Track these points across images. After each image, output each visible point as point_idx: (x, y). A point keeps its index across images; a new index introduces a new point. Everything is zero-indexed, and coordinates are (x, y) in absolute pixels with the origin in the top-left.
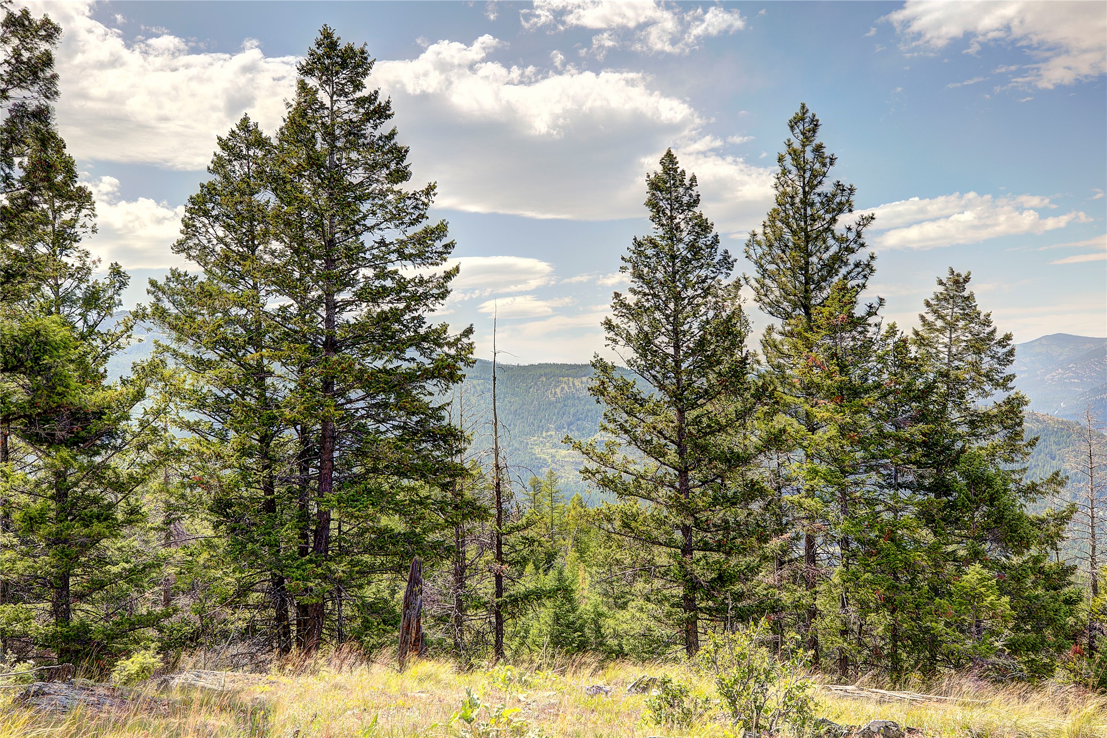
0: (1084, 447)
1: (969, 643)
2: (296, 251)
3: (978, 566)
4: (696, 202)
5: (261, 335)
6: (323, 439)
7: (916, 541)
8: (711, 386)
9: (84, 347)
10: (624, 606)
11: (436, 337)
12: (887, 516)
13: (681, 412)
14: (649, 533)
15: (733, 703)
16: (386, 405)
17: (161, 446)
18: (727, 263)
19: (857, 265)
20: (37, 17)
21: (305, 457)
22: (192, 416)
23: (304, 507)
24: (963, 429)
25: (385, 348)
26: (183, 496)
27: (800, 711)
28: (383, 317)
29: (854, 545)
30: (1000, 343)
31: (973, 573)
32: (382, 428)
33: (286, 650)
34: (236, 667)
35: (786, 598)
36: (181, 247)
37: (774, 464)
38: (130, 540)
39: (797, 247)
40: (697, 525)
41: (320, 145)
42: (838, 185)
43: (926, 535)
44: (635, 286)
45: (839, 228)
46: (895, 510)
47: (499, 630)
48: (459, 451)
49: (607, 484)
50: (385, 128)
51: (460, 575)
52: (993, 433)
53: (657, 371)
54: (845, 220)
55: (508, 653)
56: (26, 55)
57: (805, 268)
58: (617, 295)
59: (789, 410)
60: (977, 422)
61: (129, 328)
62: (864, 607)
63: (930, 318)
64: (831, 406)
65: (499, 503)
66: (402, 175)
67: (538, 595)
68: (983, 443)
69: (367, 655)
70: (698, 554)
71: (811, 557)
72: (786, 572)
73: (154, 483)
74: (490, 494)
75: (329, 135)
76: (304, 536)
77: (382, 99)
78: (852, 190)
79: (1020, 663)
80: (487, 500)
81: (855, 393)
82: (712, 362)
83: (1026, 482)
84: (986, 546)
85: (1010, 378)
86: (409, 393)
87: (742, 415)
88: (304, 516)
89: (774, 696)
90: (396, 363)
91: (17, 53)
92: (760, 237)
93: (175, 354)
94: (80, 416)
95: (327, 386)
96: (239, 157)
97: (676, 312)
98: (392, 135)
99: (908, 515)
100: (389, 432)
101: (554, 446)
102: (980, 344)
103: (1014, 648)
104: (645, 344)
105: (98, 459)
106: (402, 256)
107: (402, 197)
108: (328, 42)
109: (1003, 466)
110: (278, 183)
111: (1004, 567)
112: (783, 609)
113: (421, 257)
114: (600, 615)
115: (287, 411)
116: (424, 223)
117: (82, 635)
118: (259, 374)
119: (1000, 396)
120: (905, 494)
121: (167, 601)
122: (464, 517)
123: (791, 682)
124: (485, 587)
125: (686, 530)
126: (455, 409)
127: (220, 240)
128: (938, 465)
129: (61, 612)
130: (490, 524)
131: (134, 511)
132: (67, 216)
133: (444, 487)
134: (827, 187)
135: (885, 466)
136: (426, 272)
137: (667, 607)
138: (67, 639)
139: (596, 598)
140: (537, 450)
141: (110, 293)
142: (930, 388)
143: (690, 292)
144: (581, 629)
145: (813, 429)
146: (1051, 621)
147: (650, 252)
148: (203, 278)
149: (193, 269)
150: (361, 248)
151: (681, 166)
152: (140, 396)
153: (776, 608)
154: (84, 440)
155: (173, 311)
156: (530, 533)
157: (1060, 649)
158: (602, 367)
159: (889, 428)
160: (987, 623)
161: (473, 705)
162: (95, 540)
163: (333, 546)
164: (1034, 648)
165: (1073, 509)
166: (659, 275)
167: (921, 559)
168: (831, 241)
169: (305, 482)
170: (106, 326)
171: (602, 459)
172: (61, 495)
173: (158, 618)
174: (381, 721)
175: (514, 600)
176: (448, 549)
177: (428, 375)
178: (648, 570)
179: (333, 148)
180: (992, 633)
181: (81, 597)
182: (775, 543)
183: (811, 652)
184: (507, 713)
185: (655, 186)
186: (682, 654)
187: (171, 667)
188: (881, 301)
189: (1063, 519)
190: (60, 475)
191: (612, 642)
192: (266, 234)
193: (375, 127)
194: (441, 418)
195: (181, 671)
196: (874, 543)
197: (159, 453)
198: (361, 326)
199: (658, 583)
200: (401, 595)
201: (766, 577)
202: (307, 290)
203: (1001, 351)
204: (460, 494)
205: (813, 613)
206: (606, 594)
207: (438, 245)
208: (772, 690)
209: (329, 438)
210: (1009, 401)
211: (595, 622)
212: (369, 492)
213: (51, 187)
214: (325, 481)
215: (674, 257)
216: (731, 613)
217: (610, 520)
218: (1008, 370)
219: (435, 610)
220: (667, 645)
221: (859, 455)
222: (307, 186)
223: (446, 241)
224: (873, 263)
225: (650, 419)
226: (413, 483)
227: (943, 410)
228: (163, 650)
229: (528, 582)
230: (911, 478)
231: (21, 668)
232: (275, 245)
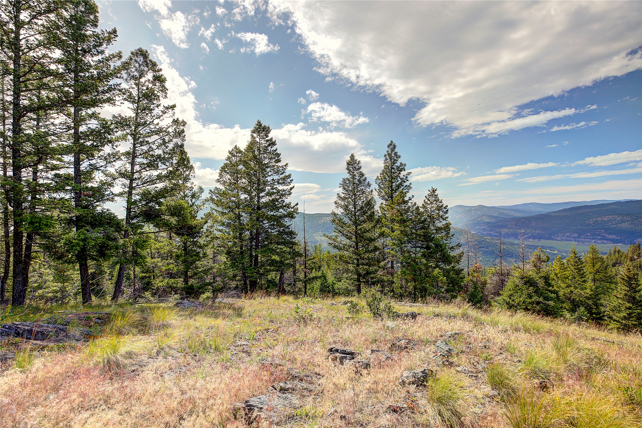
0: (466, 236)
1: (435, 290)
2: (250, 182)
3: (438, 269)
4: (360, 168)
5: (240, 205)
6: (256, 234)
7: (421, 262)
8: (365, 219)
9: (191, 209)
10: (340, 281)
11: (288, 206)
12: (413, 255)
13: (356, 227)
14: (347, 261)
15: (371, 307)
16: (273, 225)
17: (212, 236)
18: (369, 185)
19: (406, 186)
20: (181, 120)
21: (251, 239)
22: (220, 228)
23: (251, 253)
24: (434, 231)
25: (274, 209)
26: (218, 250)
27: (389, 309)
28: (273, 200)
29: (404, 264)
30: (445, 208)
31: (437, 271)
32: (273, 231)
33: (246, 293)
34: (233, 297)
35: (385, 279)
36: (218, 181)
37: (382, 241)
38: (204, 262)
39: (389, 181)
40: (360, 258)
41: (256, 153)
42: (401, 163)
43: (424, 261)
44: (343, 192)
45: (401, 176)
46: (416, 254)
47: (305, 288)
48: (294, 238)
49: (335, 247)
50: (274, 148)
51: (294, 272)
52: (442, 232)
53: (349, 216)
54: (403, 173)
55: (308, 294)
56: (178, 130)
57: (392, 187)
58: (338, 194)
59: (386, 226)
60: (438, 229)
61: (204, 204)
62: (407, 281)
63: (426, 200)
64: (398, 225)
65: (305, 252)
66: (278, 161)
67: (316, 278)
68: (440, 235)
69: (268, 294)
70: (361, 266)
71: (392, 267)
72: (385, 271)
73: (210, 246)
74: (303, 250)
75: (259, 150)
76: (251, 261)
77: (274, 140)
78: (405, 165)
79: (448, 295)
80: (302, 251)
81: (405, 221)
82: (365, 213)
83: (451, 246)
84: (440, 264)
85: (447, 218)
86: (280, 222)
87: (374, 227)
88: (251, 256)
89: (382, 305)
90: (277, 213)
91: (175, 129)
92: (380, 178)
93: (216, 210)
94: (191, 228)
95: (258, 219)
96: (234, 156)
97: (355, 199)
98: (276, 150)
99: (419, 255)
100: (275, 232)
101: (321, 236)
102: (439, 208)
103: (447, 291)
104: (346, 208)
105: (195, 240)
106: (279, 183)
107: (278, 167)
108: (259, 124)
109: (445, 242)
110: (245, 163)
111: (445, 269)
112: (385, 281)
113: (283, 183)
114: (334, 283)
115: (246, 226)
116: (285, 174)
117: (191, 287)
118: (239, 216)
119: (444, 222)
120: (418, 249)
121: (214, 279)
122: (296, 256)
123: (387, 301)
124: (302, 276)
125: (358, 260)
126: (293, 226)
127: (229, 179)
128: (427, 241)
129: (186, 281)
130: (303, 258)
131: (205, 254)
132: (187, 173)
133: (290, 248)
134: (398, 164)
135: (413, 242)
136: (285, 188)
137: (352, 281)
138: (188, 288)
139: (333, 279)
140: (316, 237)
141: (199, 194)
142: (425, 220)
143: (359, 193)
144: (328, 287)
145: (393, 232)
146: (457, 283)
147: (348, 182)
148: (224, 189)
149: (222, 187)
150: (267, 181)
151: (356, 158)
152: (206, 222)
153: (382, 281)
154: (191, 234)
155: (216, 199)
156: (314, 261)
157: (459, 291)
158: (334, 214)
159: (414, 231)
160: (440, 285)
161: (298, 308)
162: (194, 262)
163: (259, 264)
164: (452, 291)
165: (463, 253)
166: (350, 189)
167: (423, 267)
168: (399, 179)
169: (251, 247)
170: (198, 203)
171: (334, 240)
172: (185, 250)
173: (212, 283)
174: (273, 312)
175: (310, 279)
176: (292, 265)
177: (285, 216)
178: (347, 271)
179: (260, 153)
180: (441, 287)
181: (191, 277)
182: (382, 263)
183: (392, 293)
184: (308, 310)
185: (348, 164)
186: (356, 294)
187: (215, 297)
188: (413, 196)
189: (460, 256)
190: (185, 243)
191: (337, 291)
192: (241, 177)
193: (271, 148)
194: (289, 228)
195: (218, 298)
196: (410, 263)
197: (211, 238)
198: (266, 203)
199: (350, 275)
200: (278, 278)
201: (380, 273)
202: (252, 192)
203: (445, 210)
204: (294, 250)
205: (393, 282)
206: (335, 278)
207: (289, 180)
208: (381, 304)
209: (258, 234)
210: (446, 224)
211: (332, 285)
212: (269, 249)
213: (185, 165)
214: (257, 246)
215: (354, 184)
216: (370, 283)
217: (336, 257)
218: (447, 215)
219: (288, 282)
220: (352, 292)
221: (406, 239)
222: (252, 164)
223: (291, 179)
224: (411, 186)
225: (348, 229)
226: (281, 247)
227: (428, 227)
228: (214, 292)
229: (314, 274)
230: (420, 245)
231: (176, 296)
232: (244, 180)
